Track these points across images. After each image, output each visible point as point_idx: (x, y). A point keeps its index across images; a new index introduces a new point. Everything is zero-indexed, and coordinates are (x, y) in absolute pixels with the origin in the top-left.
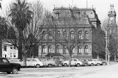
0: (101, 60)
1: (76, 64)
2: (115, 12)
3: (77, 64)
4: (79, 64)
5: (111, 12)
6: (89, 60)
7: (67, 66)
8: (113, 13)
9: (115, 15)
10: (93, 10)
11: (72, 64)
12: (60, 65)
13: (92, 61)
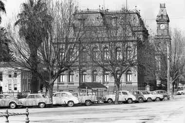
0: (162, 92)
1: (127, 99)
2: (167, 16)
3: (129, 99)
4: (131, 99)
5: (162, 15)
6: (144, 93)
7: (113, 103)
8: (165, 18)
9: (168, 21)
10: (137, 13)
11: (120, 99)
12: (101, 102)
13: (148, 93)
